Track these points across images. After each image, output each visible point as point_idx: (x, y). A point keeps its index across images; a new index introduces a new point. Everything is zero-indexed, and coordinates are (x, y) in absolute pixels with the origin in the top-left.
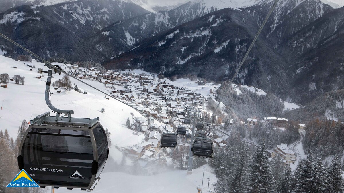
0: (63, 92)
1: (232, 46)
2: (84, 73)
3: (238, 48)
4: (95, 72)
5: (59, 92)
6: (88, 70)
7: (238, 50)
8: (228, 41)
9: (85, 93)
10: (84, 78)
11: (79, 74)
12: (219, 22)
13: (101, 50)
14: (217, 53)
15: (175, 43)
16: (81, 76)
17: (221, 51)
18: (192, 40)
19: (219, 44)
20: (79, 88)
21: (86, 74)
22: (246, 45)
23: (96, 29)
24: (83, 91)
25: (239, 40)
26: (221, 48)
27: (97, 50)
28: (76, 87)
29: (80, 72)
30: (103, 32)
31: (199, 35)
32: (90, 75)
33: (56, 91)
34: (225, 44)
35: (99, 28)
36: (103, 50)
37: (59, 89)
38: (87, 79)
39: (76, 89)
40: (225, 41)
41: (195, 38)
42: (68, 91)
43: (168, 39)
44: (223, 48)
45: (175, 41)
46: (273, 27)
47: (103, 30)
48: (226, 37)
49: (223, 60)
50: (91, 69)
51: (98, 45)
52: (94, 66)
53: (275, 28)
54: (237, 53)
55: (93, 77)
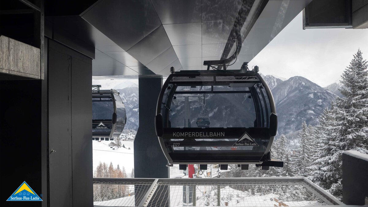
0: (116, 149)
1: (220, 111)
2: (125, 137)
3: (224, 112)
4: (132, 136)
5: (114, 149)
6: (127, 135)
7: (224, 113)
8: (217, 108)
9: (129, 149)
10: (125, 140)
11: (122, 138)
12: (210, 96)
13: (133, 121)
14: (211, 117)
15: (182, 112)
16: (123, 139)
17: (213, 115)
18: (193, 110)
19: (212, 110)
20: (125, 146)
21: (126, 138)
22: (229, 109)
23: (128, 107)
24: (128, 148)
25: (224, 107)
26: (213, 113)
27: (130, 121)
28: (124, 145)
29: (123, 137)
30: (134, 109)
31: (197, 106)
32: (129, 138)
33: (112, 149)
34: (216, 110)
35: (131, 107)
36: (135, 121)
37: (114, 147)
38: (127, 141)
39: (124, 147)
40: (215, 108)
41: (195, 108)
42: (119, 148)
43: (177, 110)
44: (214, 113)
45: (182, 111)
46: (246, 96)
47: (133, 108)
48: (215, 105)
49: (215, 121)
50: (129, 134)
51: (131, 118)
52: (131, 132)
53: (247, 97)
54: (224, 115)
55: (131, 139)
